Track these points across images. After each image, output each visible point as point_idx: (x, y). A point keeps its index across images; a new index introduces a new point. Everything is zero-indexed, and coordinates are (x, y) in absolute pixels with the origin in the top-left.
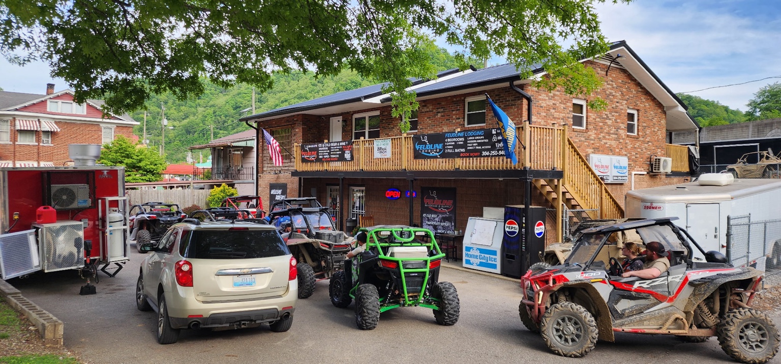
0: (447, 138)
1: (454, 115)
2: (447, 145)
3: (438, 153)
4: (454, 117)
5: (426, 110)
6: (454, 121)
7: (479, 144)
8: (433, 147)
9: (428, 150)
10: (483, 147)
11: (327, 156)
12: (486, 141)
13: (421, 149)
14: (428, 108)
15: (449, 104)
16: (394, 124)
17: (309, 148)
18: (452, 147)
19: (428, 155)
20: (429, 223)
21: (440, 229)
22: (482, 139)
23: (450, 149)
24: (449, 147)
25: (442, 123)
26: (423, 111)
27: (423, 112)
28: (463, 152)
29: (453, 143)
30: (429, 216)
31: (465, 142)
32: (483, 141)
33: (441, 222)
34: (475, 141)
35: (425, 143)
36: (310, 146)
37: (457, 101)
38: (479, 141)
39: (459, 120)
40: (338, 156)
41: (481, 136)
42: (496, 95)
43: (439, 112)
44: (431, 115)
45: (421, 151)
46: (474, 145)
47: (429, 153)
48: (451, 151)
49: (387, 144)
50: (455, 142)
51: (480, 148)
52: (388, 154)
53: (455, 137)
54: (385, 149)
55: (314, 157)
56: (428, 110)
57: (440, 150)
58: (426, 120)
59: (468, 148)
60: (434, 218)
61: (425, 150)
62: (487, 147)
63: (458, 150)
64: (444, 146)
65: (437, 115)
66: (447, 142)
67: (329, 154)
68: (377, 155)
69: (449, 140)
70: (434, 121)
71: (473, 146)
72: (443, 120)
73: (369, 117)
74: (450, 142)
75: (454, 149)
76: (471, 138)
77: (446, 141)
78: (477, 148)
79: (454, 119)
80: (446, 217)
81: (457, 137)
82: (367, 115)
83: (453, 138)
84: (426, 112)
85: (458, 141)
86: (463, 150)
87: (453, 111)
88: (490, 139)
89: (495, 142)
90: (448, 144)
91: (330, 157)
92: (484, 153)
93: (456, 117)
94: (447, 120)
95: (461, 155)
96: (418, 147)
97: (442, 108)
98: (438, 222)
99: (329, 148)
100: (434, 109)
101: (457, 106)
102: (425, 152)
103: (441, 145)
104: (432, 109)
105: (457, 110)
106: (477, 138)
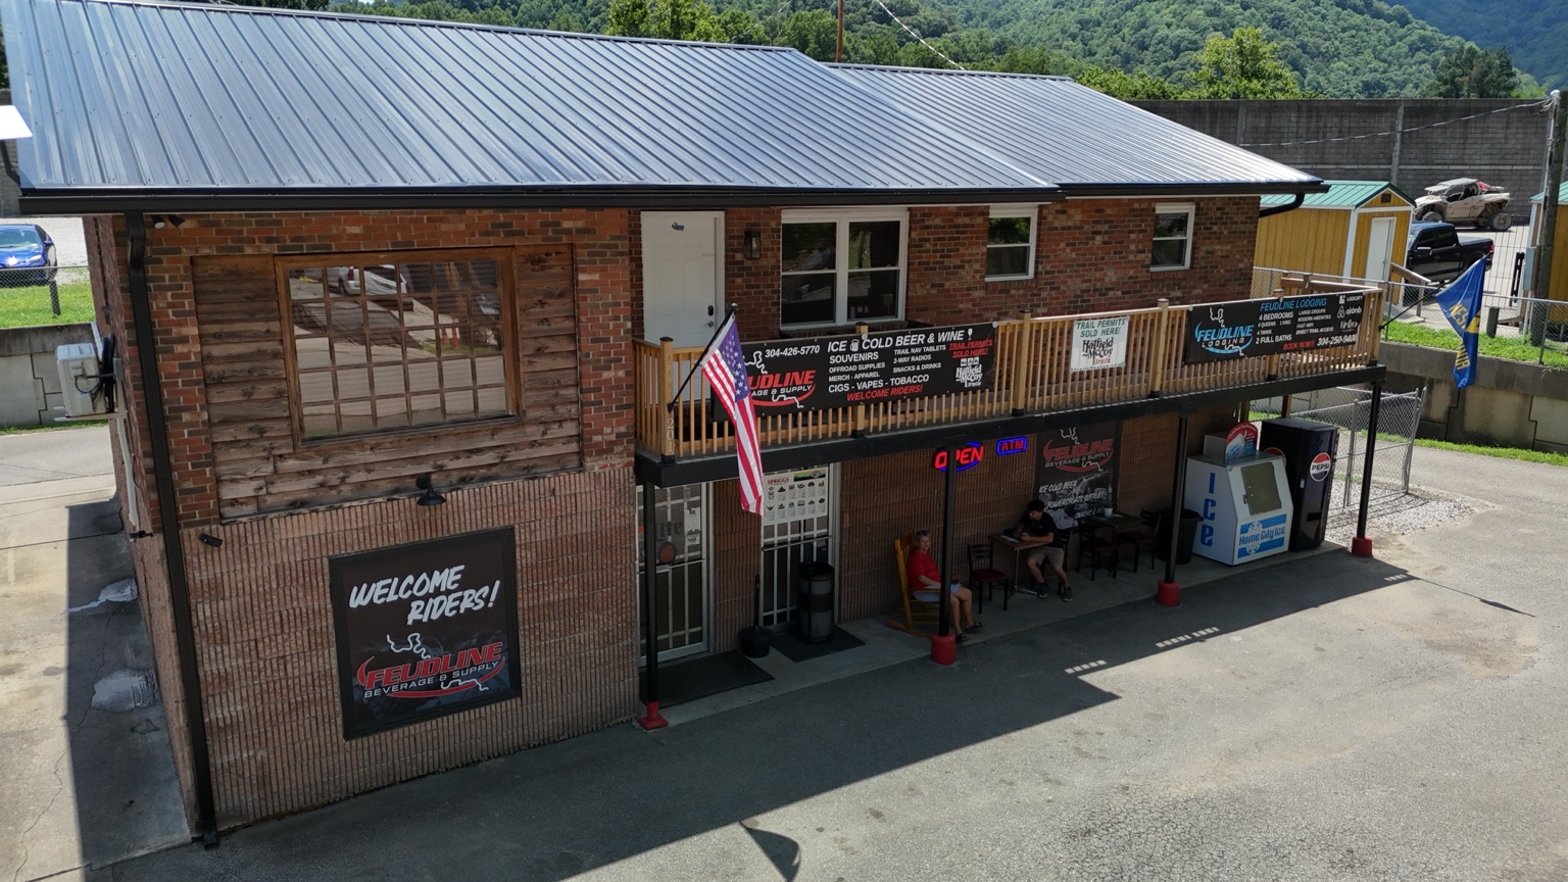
0: (1264, 313)
1: (1133, 241)
2: (1261, 329)
3: (1241, 345)
4: (1133, 247)
5: (1065, 224)
6: (1131, 257)
7: (1318, 325)
8: (1232, 334)
9: (1221, 341)
10: (1322, 330)
11: (873, 384)
12: (1328, 317)
13: (1205, 339)
14: (1070, 217)
15: (1124, 216)
16: (964, 255)
17: (765, 361)
18: (1269, 332)
19: (1218, 351)
20: (1055, 505)
21: (1081, 511)
22: (1322, 314)
23: (1266, 336)
24: (1264, 332)
25: (1103, 258)
26: (1056, 224)
27: (1056, 229)
28: (1288, 342)
29: (1274, 324)
30: (1056, 488)
31: (1294, 320)
32: (1322, 317)
33: (1085, 493)
34: (1310, 318)
35: (1217, 326)
36: (770, 353)
37: (1143, 210)
38: (1317, 318)
39: (1143, 255)
40: (926, 378)
41: (1322, 307)
42: (1218, 209)
43: (1099, 233)
44: (1077, 239)
45: (1207, 344)
46: (1309, 325)
47: (1221, 347)
48: (1267, 340)
49: (1116, 331)
50: (1278, 321)
51: (1316, 331)
52: (1117, 357)
53: (1278, 311)
54: (1108, 345)
55: (798, 394)
56: (1070, 224)
57: (1247, 339)
58: (1064, 250)
59: (1298, 332)
60: (1070, 490)
61: (1214, 341)
62: (1327, 329)
63: (1281, 339)
64: (1256, 329)
65: (1093, 239)
66: (1263, 321)
67: (886, 374)
68: (1080, 361)
69: (1266, 317)
70: (1084, 254)
71: (1306, 328)
72: (1107, 254)
73: (852, 225)
74: (1267, 321)
75: (1273, 336)
76: (1304, 313)
77: (1261, 318)
78: (1312, 331)
79: (1131, 252)
80: (1097, 479)
81: (1282, 311)
82: (843, 218)
83: (1274, 312)
84: (1063, 228)
85: (1283, 320)
86: (1288, 337)
87: (1131, 232)
88: (1334, 315)
89: (1341, 319)
90: (1263, 325)
91: (889, 387)
92: (1323, 341)
93: (1137, 247)
94: (1115, 253)
95: (1285, 347)
96: (1200, 335)
97: (1106, 222)
98: (1080, 494)
99: (887, 355)
100: (1088, 223)
101: (1142, 221)
102: (1214, 346)
103: (1249, 328)
104: (1081, 222)
105: (1141, 231)
106: (1315, 311)
